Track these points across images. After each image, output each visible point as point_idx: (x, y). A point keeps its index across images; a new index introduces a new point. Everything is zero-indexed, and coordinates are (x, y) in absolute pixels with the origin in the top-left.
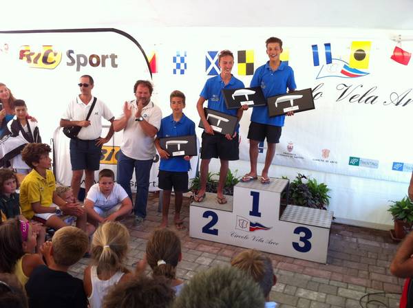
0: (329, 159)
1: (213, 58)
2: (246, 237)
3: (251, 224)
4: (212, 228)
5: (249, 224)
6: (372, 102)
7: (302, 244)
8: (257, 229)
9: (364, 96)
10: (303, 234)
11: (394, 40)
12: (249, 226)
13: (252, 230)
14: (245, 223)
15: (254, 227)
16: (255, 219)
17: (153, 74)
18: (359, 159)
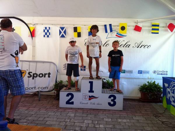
1: (62, 30)
2: (87, 103)
3: (90, 97)
4: (71, 101)
5: (88, 96)
6: (128, 47)
7: (112, 103)
8: (92, 98)
9: (125, 44)
10: (112, 98)
11: (135, 23)
12: (88, 98)
13: (90, 99)
14: (87, 96)
15: (91, 98)
16: (91, 94)
17: (33, 38)
18: (125, 70)
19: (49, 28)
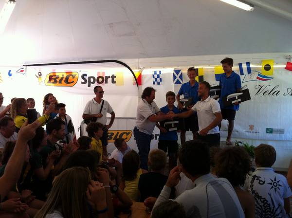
0: (254, 131)
1: (178, 74)
6: (277, 94)
9: (272, 91)
17: (139, 86)
18: (272, 129)
19: (160, 72)
